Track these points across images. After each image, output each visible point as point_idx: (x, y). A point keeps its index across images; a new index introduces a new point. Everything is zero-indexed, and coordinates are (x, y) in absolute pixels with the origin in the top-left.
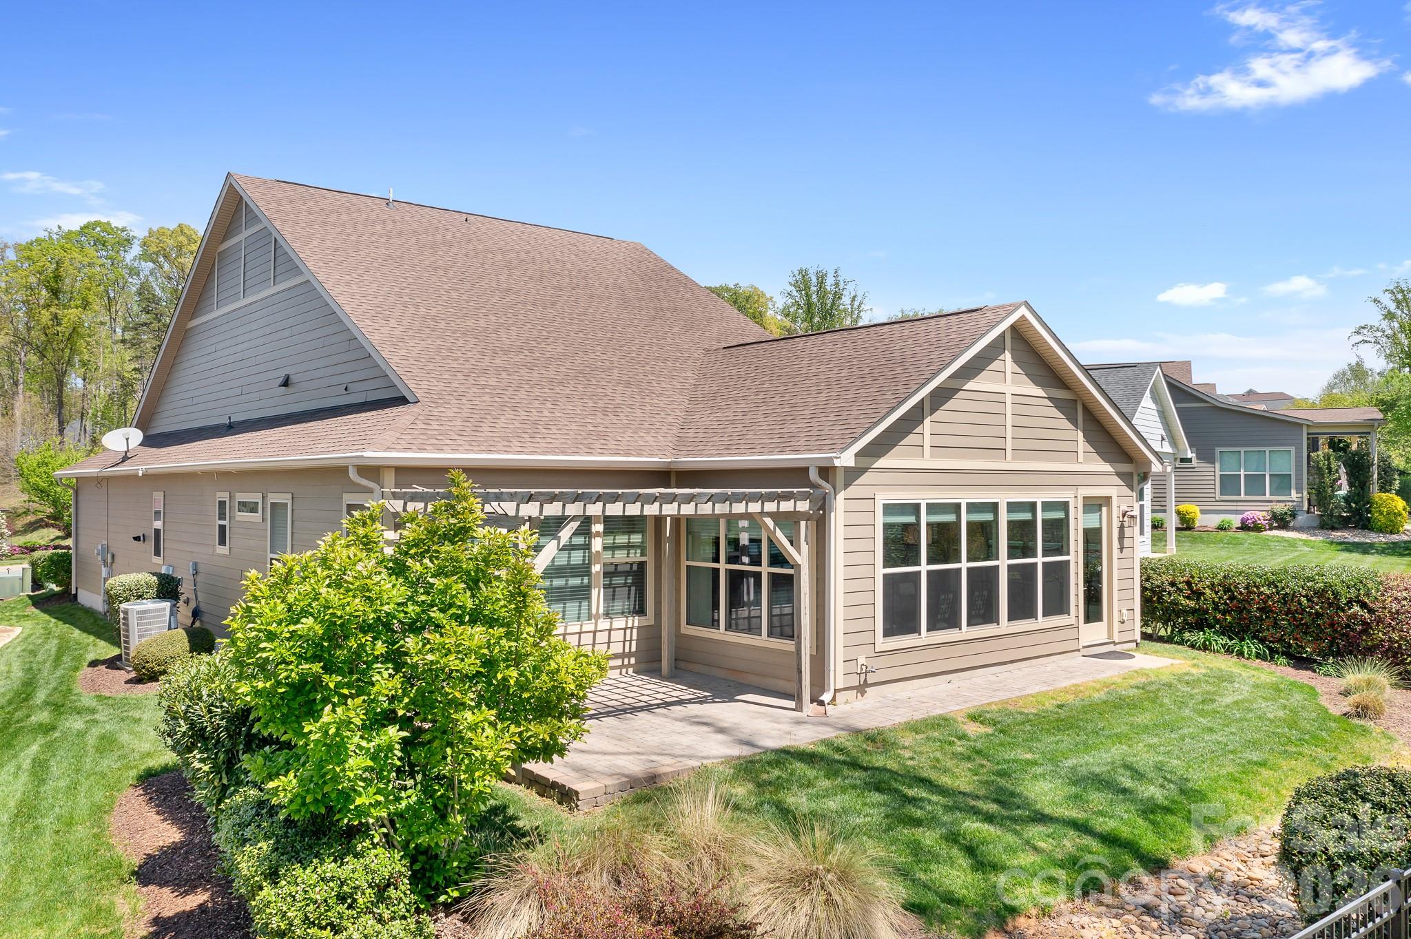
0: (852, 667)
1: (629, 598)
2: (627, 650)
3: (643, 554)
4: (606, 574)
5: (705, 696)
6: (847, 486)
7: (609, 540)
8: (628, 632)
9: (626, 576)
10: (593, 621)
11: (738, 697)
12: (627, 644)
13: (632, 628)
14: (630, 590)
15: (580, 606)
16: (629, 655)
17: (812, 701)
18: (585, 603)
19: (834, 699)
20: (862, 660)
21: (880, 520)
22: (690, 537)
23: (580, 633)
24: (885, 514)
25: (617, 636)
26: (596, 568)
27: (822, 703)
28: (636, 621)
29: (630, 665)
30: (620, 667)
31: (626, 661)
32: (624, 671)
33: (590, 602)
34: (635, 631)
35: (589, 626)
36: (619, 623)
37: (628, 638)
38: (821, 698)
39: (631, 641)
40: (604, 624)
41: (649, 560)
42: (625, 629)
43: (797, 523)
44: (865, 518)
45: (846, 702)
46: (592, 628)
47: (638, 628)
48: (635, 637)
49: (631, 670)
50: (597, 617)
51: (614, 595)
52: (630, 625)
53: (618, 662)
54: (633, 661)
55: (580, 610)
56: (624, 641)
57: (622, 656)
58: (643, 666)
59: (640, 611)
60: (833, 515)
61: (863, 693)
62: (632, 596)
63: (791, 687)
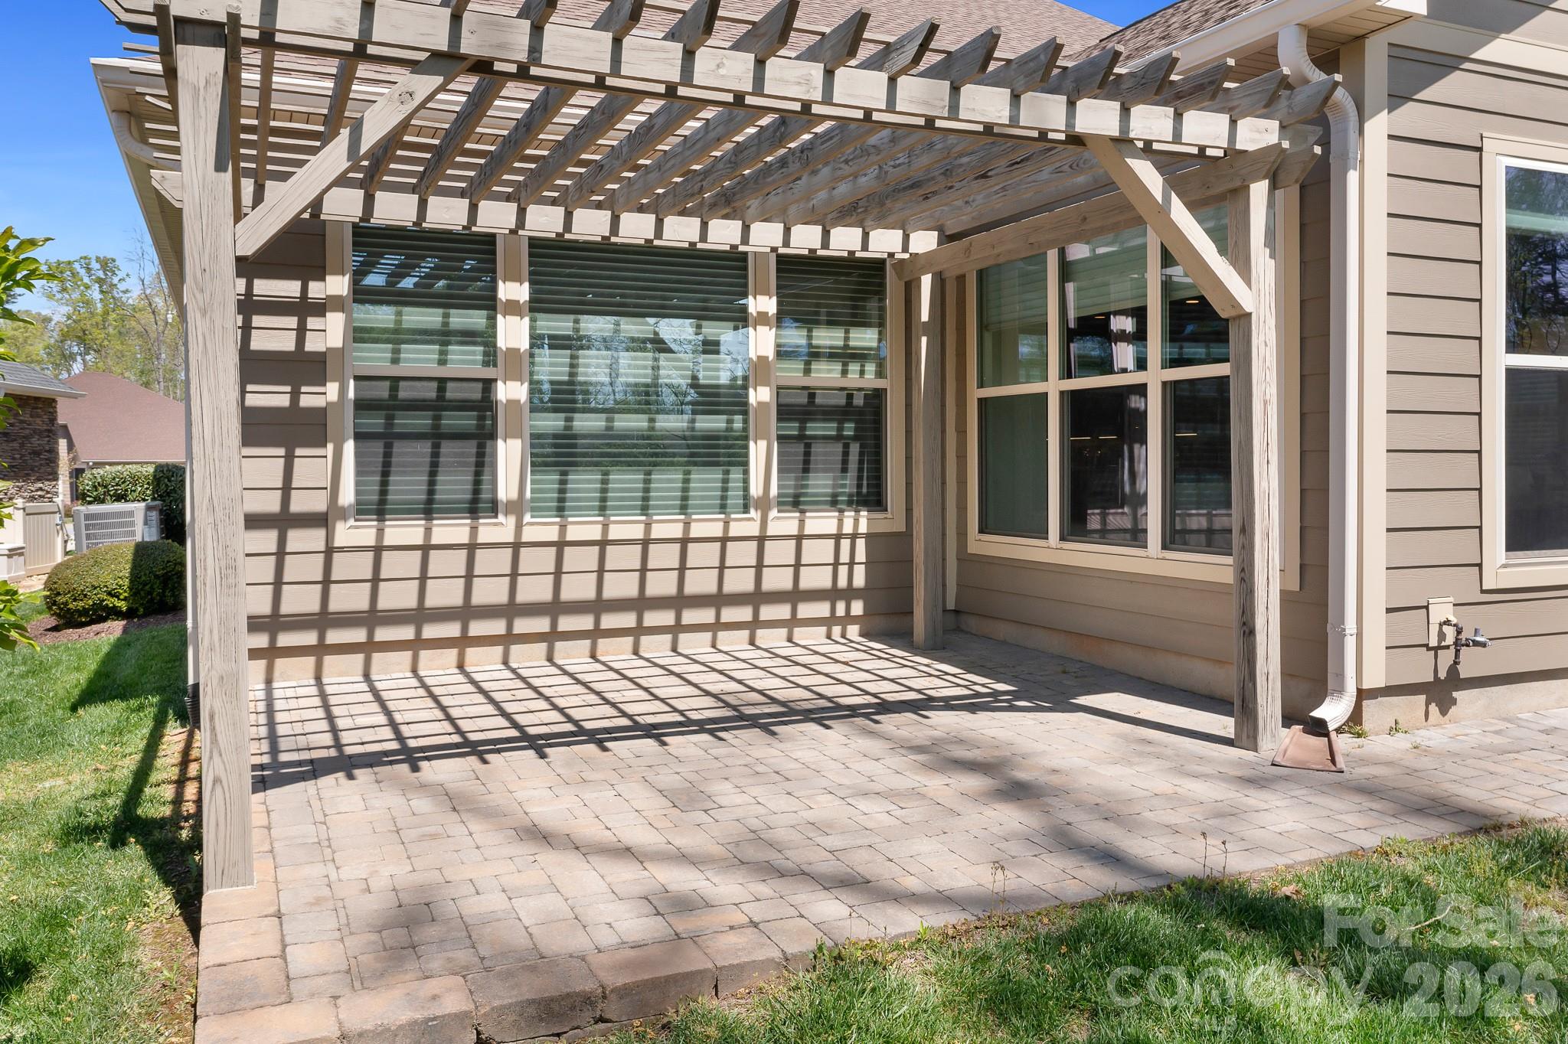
0: (1411, 627)
1: (844, 470)
2: (842, 583)
3: (880, 374)
4: (785, 412)
5: (995, 694)
6: (1397, 99)
7: (795, 337)
8: (845, 544)
9: (841, 422)
10: (753, 513)
11: (1082, 700)
12: (843, 571)
13: (854, 537)
14: (846, 454)
15: (725, 481)
16: (849, 594)
17: (1288, 720)
18: (736, 475)
19: (1356, 717)
20: (1442, 610)
21: (1498, 219)
22: (988, 337)
23: (724, 540)
24: (1514, 201)
25: (818, 552)
26: (760, 395)
27: (1318, 728)
28: (863, 521)
29: (849, 619)
30: (829, 622)
31: (841, 610)
32: (837, 630)
33: (746, 472)
34: (861, 544)
35: (746, 525)
36: (823, 522)
37: (845, 557)
38: (1317, 713)
39: (852, 564)
40: (783, 523)
41: (893, 387)
42: (838, 537)
43: (1240, 193)
44: (1455, 203)
45: (1395, 729)
46: (753, 529)
47: (869, 537)
48: (861, 555)
49: (853, 631)
50: (764, 504)
51: (807, 462)
52: (848, 528)
53: (822, 609)
54: (857, 608)
55: (725, 489)
56: (836, 564)
57: (832, 594)
58: (880, 623)
59: (872, 498)
60: (1353, 177)
61: (1445, 705)
62: (853, 465)
63: (1225, 679)
